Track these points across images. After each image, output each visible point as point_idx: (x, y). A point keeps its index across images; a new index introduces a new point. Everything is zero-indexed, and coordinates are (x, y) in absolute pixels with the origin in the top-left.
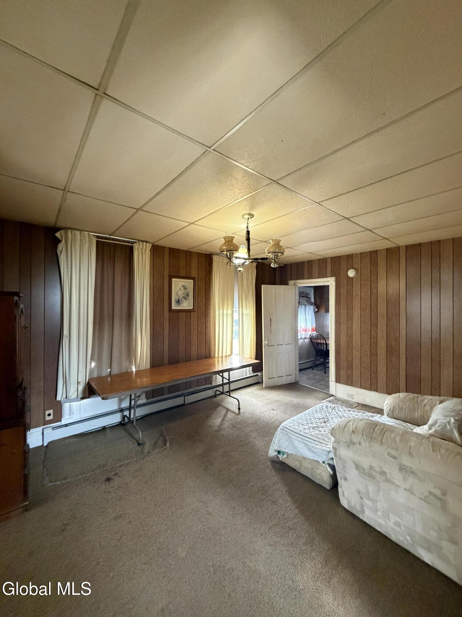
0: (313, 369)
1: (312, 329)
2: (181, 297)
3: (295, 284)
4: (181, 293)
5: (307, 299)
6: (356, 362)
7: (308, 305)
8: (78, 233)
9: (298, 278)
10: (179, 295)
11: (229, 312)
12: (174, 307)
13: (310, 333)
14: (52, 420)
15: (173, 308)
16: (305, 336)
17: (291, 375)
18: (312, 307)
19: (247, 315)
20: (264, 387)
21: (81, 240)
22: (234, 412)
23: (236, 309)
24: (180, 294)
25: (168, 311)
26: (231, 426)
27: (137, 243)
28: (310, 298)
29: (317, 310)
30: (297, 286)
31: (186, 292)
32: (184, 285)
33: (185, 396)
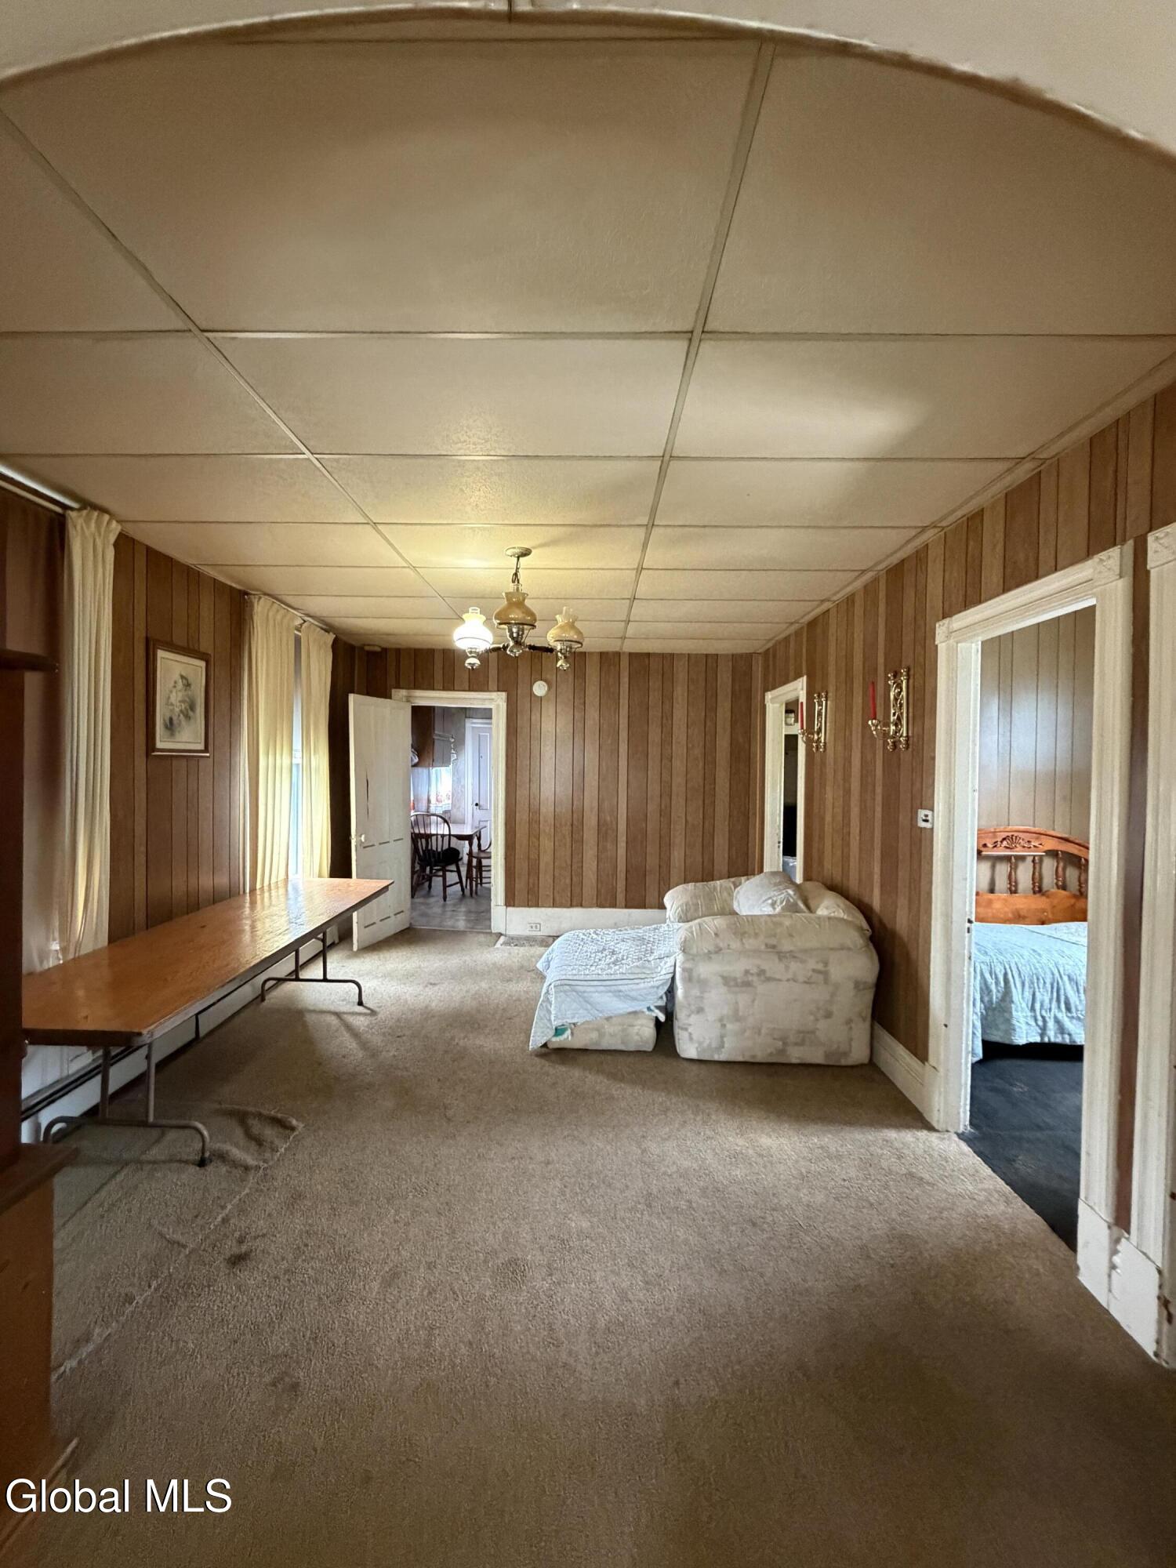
2: (177, 710)
3: (408, 699)
4: (177, 699)
6: (546, 859)
10: (172, 705)
11: (286, 760)
12: (161, 741)
15: (159, 744)
17: (403, 911)
20: (355, 948)
24: (174, 703)
25: (145, 756)
27: (76, 511)
30: (412, 703)
31: (188, 696)
32: (184, 674)
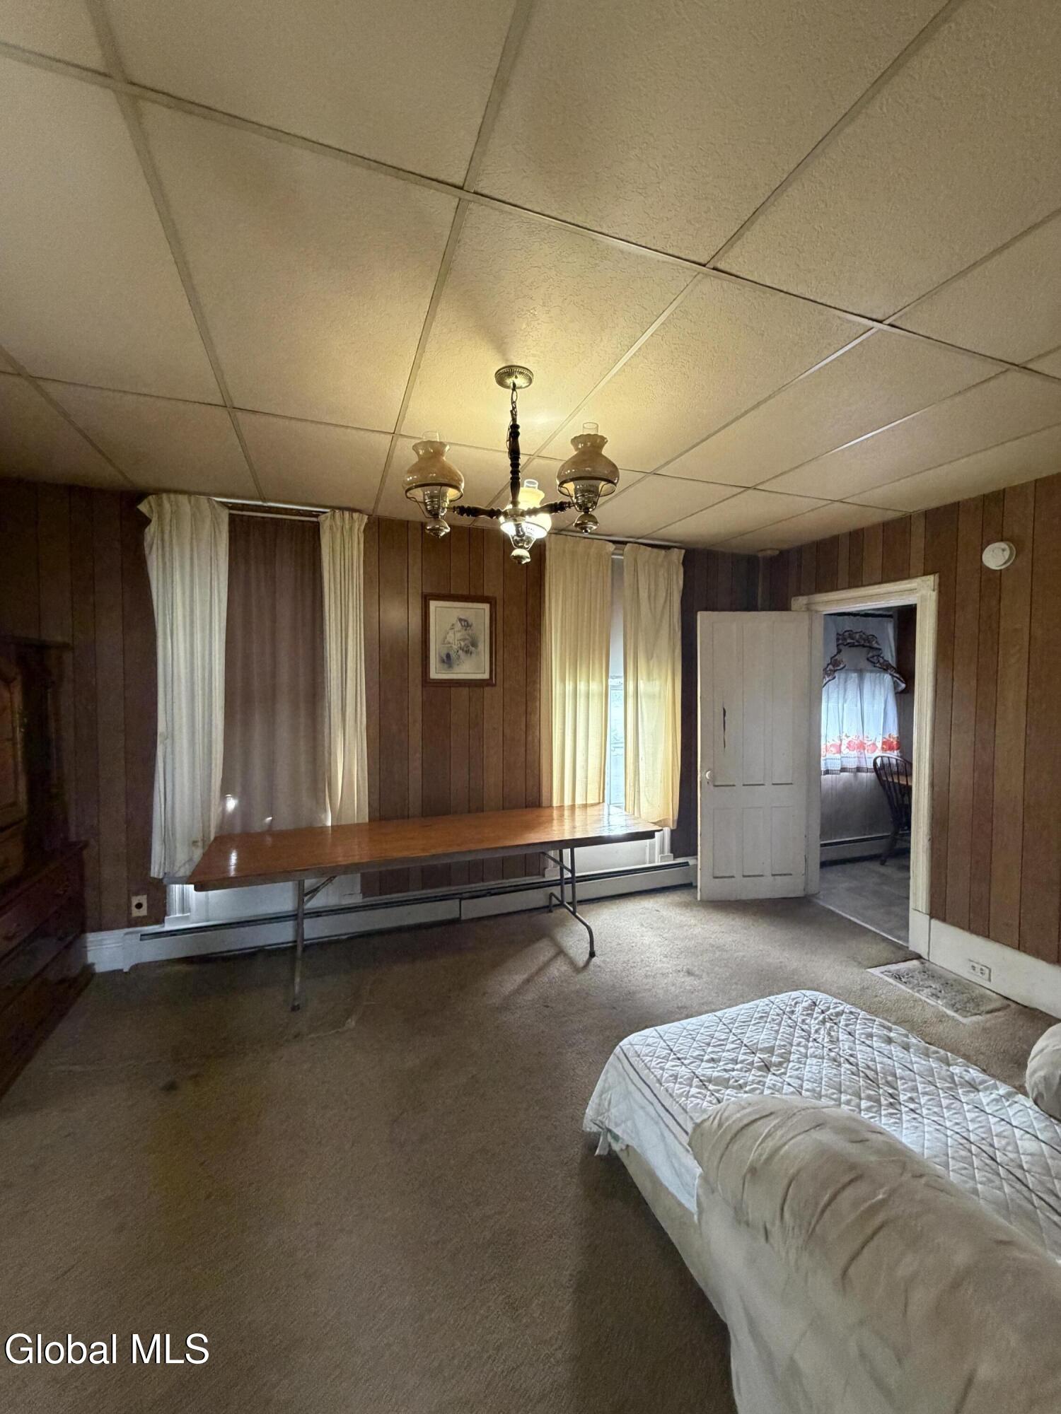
0: (883, 863)
1: (884, 743)
2: (455, 647)
3: (808, 608)
4: (456, 638)
5: (871, 655)
7: (871, 671)
8: (183, 499)
9: (820, 589)
10: (449, 643)
11: (595, 687)
12: (436, 673)
13: (878, 753)
14: (144, 917)
15: (434, 675)
16: (859, 761)
17: (791, 875)
18: (887, 678)
19: (651, 697)
20: (699, 898)
21: (193, 515)
22: (572, 963)
23: (617, 680)
24: (451, 641)
25: (420, 687)
26: (541, 1001)
27: (329, 514)
28: (880, 649)
29: (903, 686)
30: (817, 612)
31: (469, 635)
32: (462, 617)
33: (461, 899)
